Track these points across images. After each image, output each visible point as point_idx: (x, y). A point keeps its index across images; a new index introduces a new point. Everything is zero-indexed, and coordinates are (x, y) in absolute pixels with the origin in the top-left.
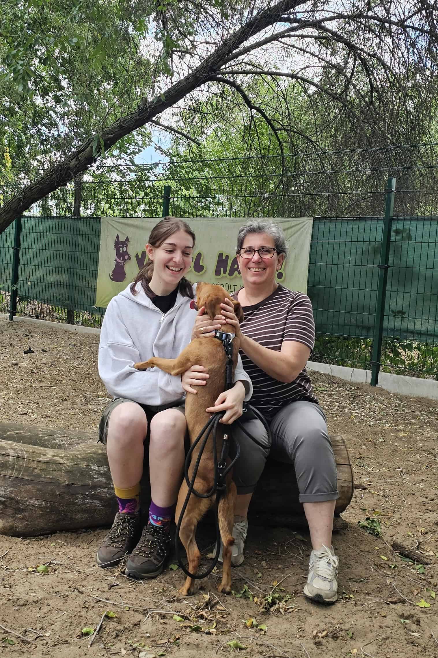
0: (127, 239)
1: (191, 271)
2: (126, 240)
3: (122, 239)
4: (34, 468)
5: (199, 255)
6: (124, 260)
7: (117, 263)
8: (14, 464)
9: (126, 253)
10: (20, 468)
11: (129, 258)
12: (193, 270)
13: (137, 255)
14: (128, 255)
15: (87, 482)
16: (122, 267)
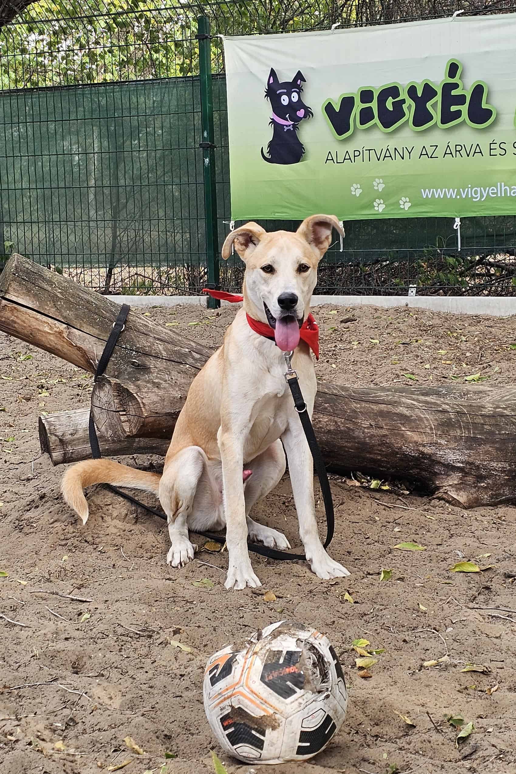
0: (299, 76)
1: (464, 122)
2: (295, 79)
3: (286, 76)
5: (479, 90)
6: (296, 120)
7: (277, 128)
9: (300, 104)
11: (308, 113)
12: (468, 121)
13: (329, 108)
14: (307, 109)
16: (293, 134)
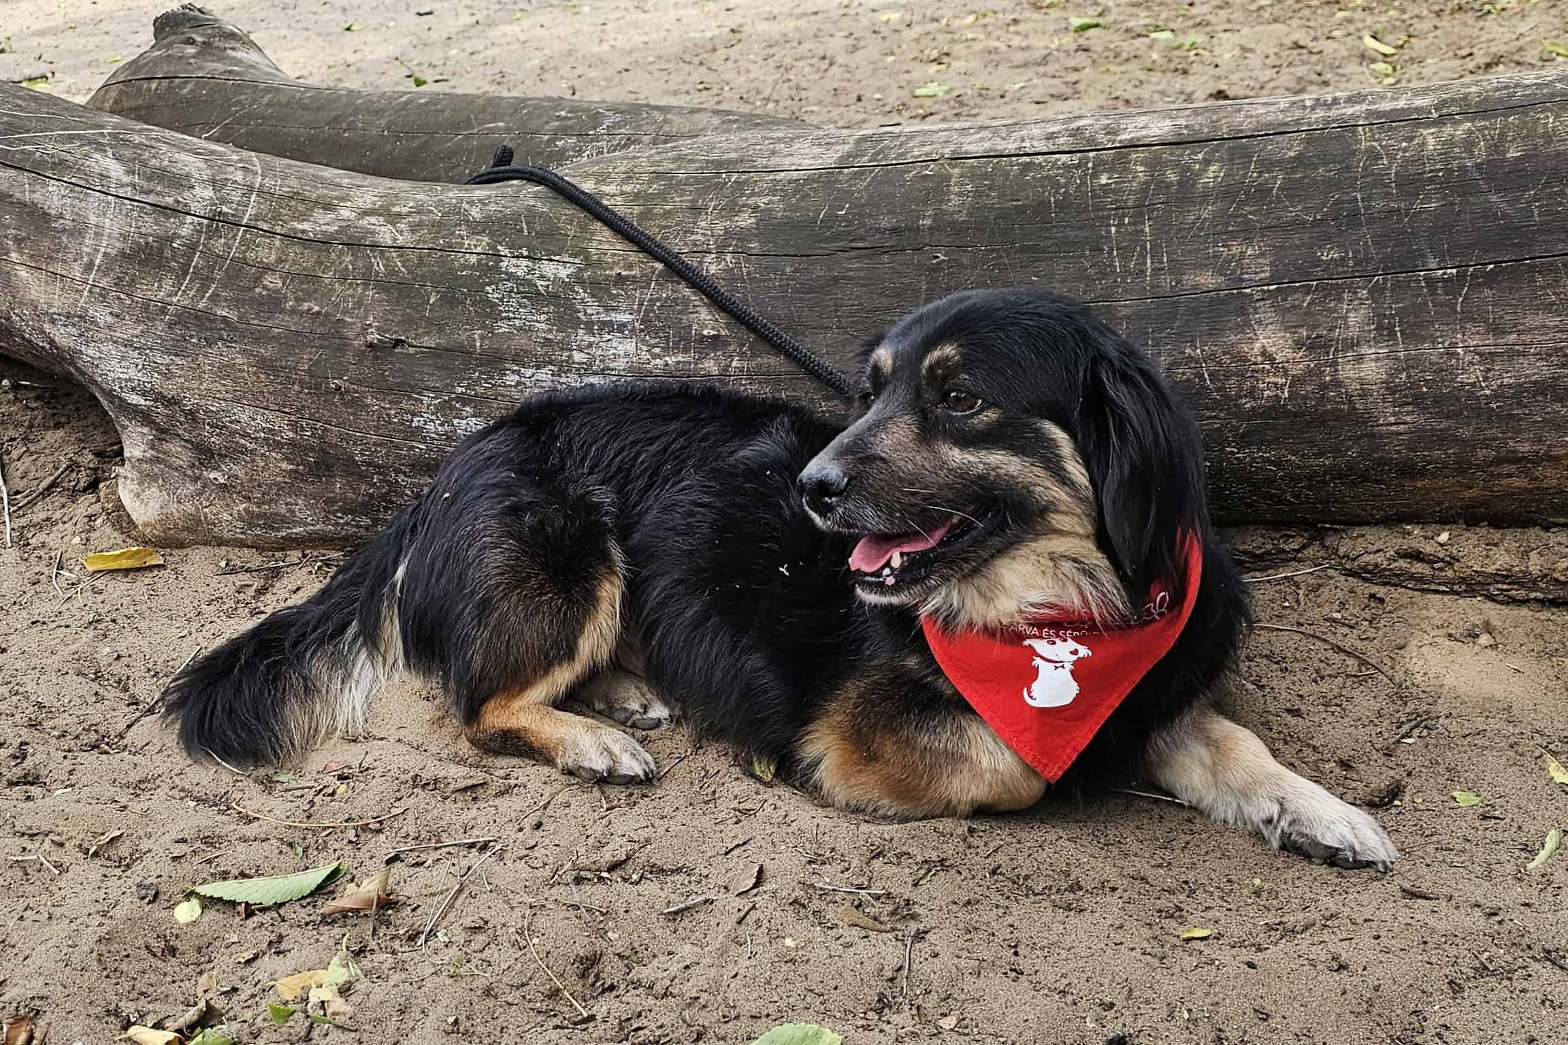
4: (267, 268)
8: (192, 248)
10: (211, 269)
15: (464, 337)
